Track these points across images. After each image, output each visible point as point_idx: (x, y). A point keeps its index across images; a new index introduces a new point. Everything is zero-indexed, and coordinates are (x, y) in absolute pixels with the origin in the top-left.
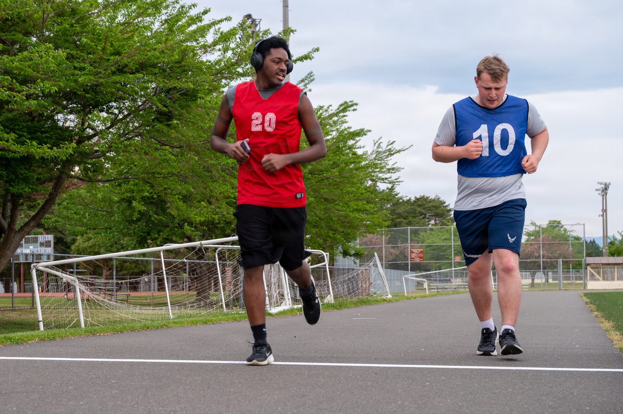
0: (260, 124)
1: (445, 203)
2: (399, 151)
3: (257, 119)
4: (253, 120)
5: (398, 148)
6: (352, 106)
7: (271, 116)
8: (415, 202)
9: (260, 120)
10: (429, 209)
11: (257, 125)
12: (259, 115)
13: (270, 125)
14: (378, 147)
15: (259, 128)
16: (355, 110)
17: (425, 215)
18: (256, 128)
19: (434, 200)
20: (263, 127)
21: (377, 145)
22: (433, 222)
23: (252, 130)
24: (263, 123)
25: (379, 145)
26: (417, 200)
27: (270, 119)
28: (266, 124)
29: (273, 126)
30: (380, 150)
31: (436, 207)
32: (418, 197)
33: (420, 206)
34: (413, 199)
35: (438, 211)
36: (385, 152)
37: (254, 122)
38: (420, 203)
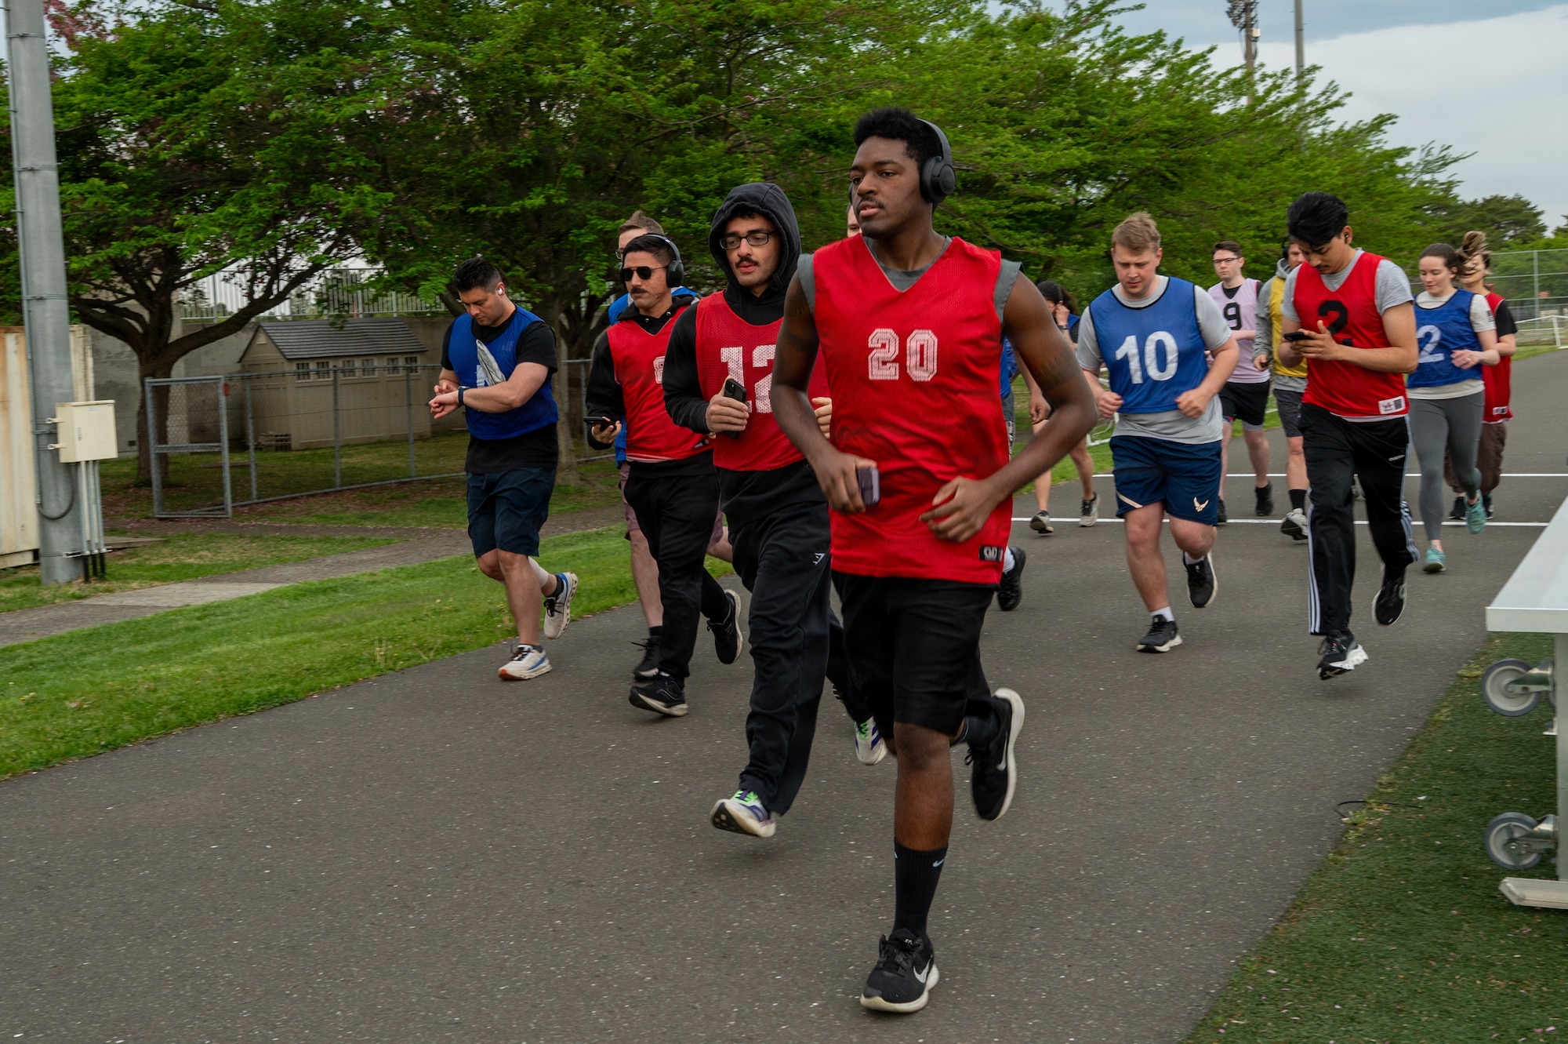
0: (894, 361)
1: (1529, 204)
2: (1456, 160)
3: (883, 346)
4: (873, 349)
5: (1455, 156)
6: (1389, 119)
7: (924, 339)
8: (1483, 205)
9: (893, 350)
10: (1506, 214)
11: (884, 363)
12: (889, 336)
13: (922, 364)
14: (1427, 155)
15: (891, 373)
16: (1393, 123)
17: (1499, 223)
18: (880, 372)
19: (1512, 202)
20: (903, 369)
21: (1426, 151)
22: (1511, 233)
23: (870, 377)
24: (901, 359)
25: (1429, 151)
26: (1487, 202)
27: (922, 347)
28: (912, 361)
29: (932, 366)
30: (1429, 158)
31: (1518, 211)
32: (1488, 197)
33: (1491, 211)
34: (1480, 201)
35: (1520, 217)
36: (1436, 161)
37: (878, 354)
38: (1491, 206)
